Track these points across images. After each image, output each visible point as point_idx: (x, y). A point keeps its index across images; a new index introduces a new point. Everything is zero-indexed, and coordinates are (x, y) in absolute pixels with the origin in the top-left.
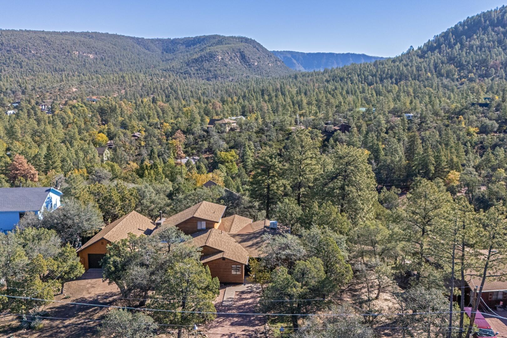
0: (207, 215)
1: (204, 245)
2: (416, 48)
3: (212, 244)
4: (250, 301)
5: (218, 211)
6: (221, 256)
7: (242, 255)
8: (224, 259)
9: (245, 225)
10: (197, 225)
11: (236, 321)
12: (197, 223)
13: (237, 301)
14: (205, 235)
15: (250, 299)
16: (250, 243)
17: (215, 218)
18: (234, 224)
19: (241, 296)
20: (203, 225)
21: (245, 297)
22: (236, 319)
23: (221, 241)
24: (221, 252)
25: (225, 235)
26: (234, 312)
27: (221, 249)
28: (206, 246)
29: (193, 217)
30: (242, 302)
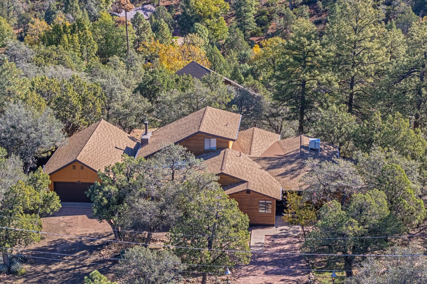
0: (217, 129)
1: (220, 172)
3: (230, 171)
4: (287, 247)
5: (232, 123)
6: (245, 188)
7: (272, 187)
8: (248, 191)
9: (270, 144)
10: (204, 144)
11: (271, 270)
12: (203, 140)
13: (268, 247)
14: (216, 157)
15: (286, 244)
16: (282, 170)
17: (230, 134)
18: (254, 142)
19: (273, 241)
20: (213, 144)
21: (278, 242)
22: (270, 268)
23: (241, 166)
24: (243, 182)
25: (245, 159)
26: (267, 259)
27: (245, 179)
28: (222, 174)
29: (199, 132)
30: (276, 248)
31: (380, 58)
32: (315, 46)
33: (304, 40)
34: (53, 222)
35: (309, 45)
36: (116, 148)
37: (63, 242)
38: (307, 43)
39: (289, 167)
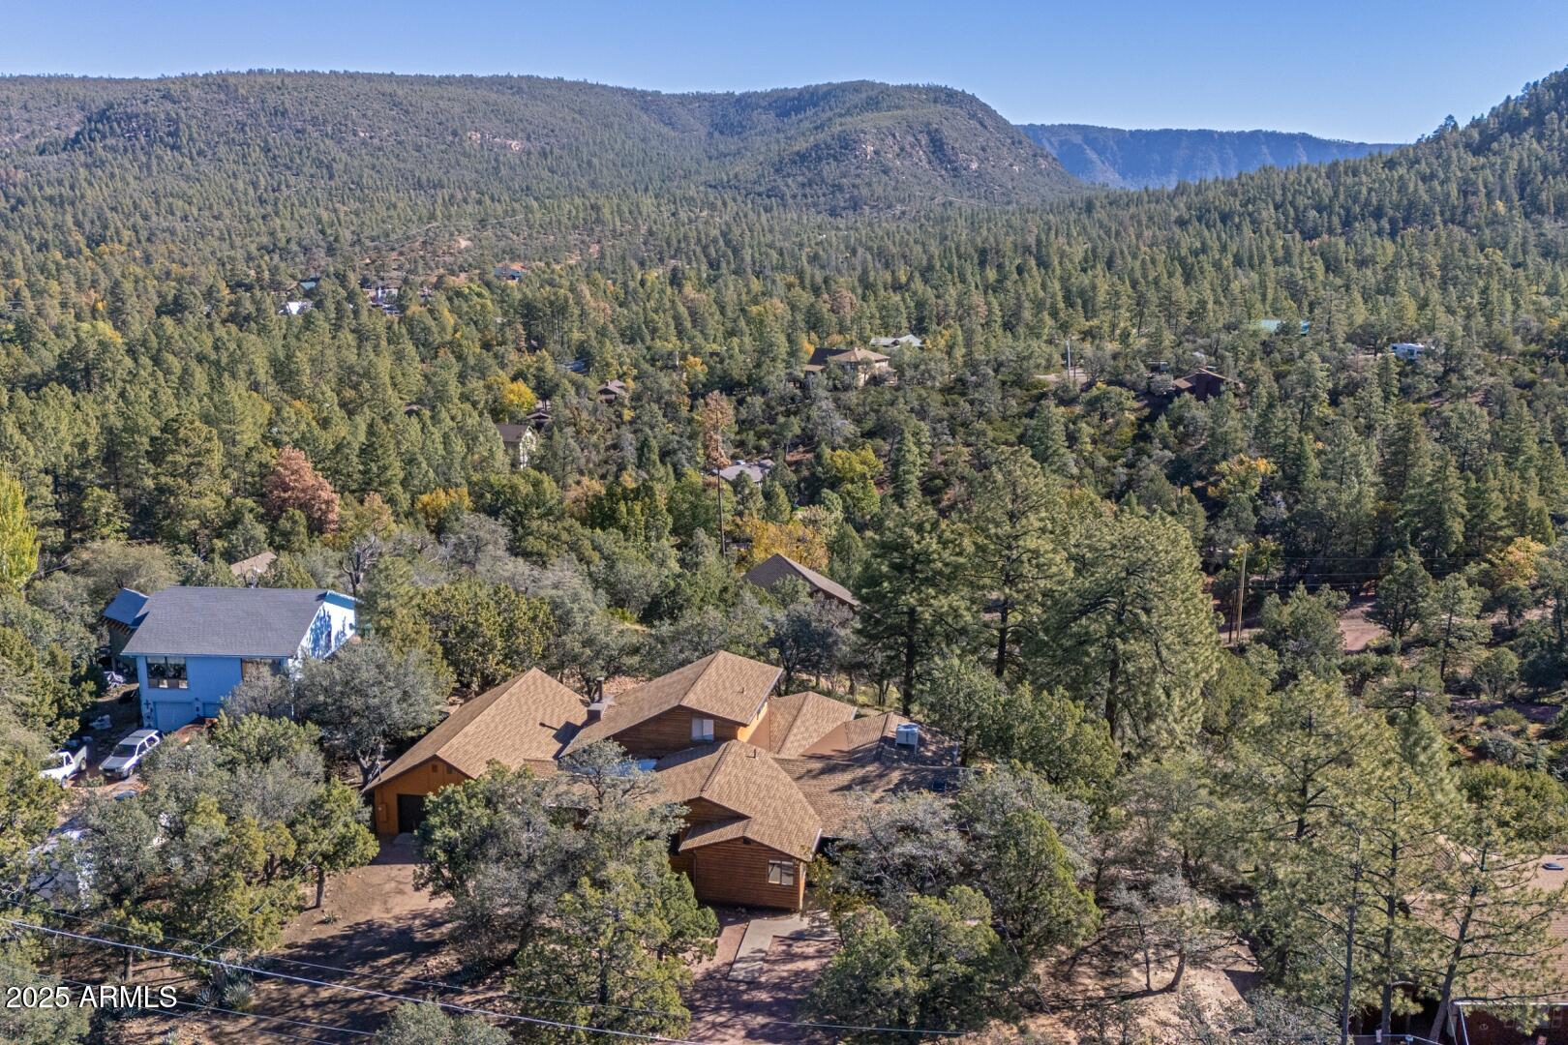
0: (720, 700)
1: (696, 795)
2: (1462, 124)
3: (720, 795)
4: (811, 965)
5: (756, 685)
6: (740, 834)
7: (800, 830)
8: (746, 841)
9: (829, 728)
10: (690, 728)
11: (763, 1026)
12: (690, 722)
13: (774, 962)
14: (707, 758)
15: (813, 958)
16: (844, 778)
17: (743, 710)
18: (798, 722)
19: (790, 946)
20: (708, 729)
21: (799, 950)
22: (761, 1020)
23: (747, 781)
24: (740, 817)
25: (763, 763)
26: (763, 996)
27: (741, 810)
28: (700, 799)
29: (680, 707)
30: (789, 967)
31: (1054, 569)
32: (929, 545)
33: (910, 532)
34: (375, 880)
35: (918, 543)
36: (542, 725)
37: (370, 930)
38: (916, 538)
39: (860, 773)
